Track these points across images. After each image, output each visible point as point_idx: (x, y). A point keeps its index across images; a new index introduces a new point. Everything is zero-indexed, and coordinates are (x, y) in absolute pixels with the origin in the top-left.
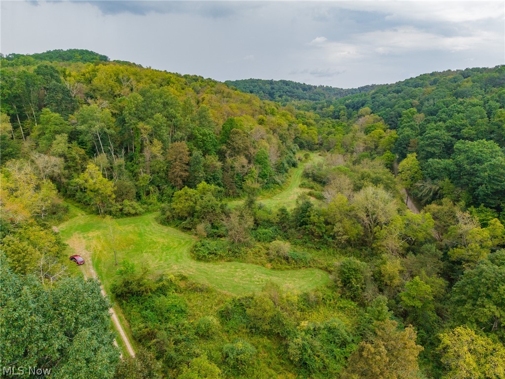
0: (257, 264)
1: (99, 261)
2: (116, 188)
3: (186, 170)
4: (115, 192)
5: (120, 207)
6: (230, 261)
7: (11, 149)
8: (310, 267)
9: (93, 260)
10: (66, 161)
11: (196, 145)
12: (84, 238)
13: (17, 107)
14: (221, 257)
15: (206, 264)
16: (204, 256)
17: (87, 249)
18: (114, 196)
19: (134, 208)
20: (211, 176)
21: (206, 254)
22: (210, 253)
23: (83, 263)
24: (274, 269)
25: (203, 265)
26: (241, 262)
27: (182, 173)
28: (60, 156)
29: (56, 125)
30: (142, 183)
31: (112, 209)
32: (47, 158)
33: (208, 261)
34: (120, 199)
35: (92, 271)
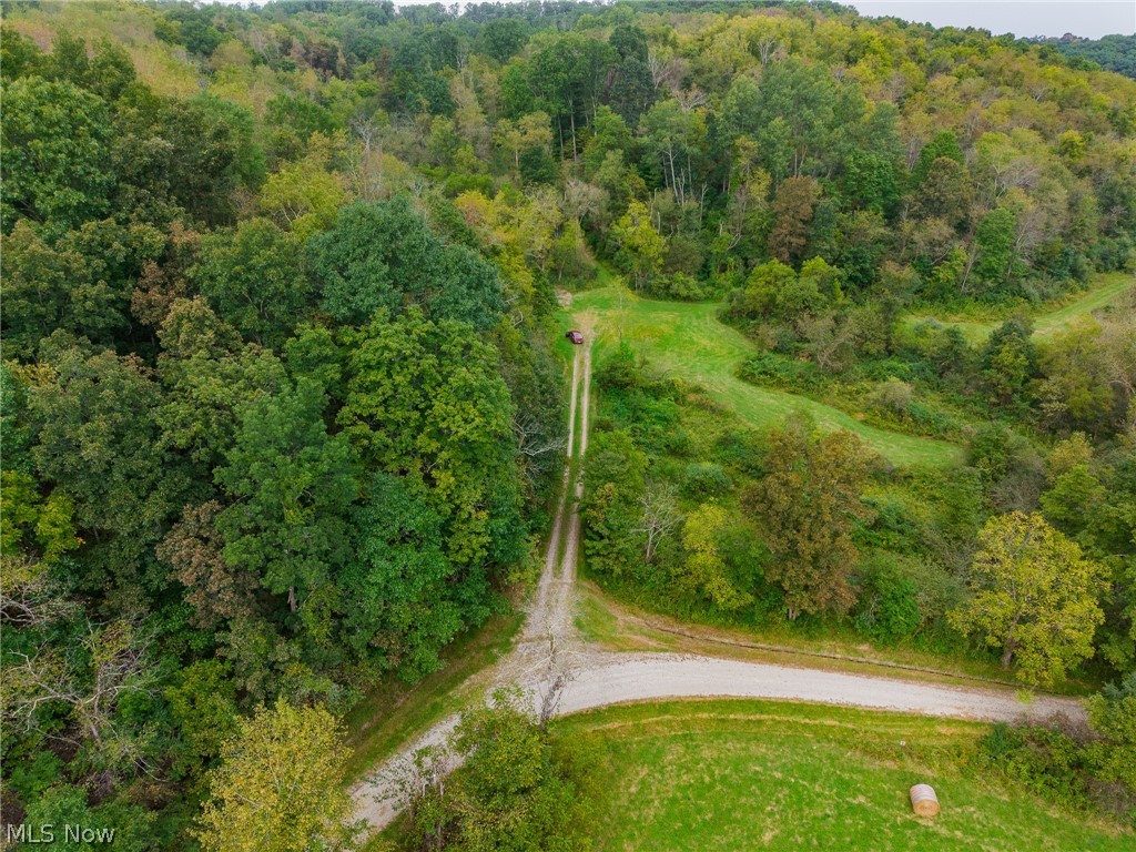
0: (840, 408)
1: (602, 345)
2: (667, 249)
3: (801, 235)
4: (664, 255)
5: (666, 281)
6: (793, 393)
7: (545, 171)
8: (943, 438)
9: (595, 342)
10: (613, 198)
11: (842, 188)
12: (599, 315)
13: (574, 102)
14: (780, 384)
15: (751, 388)
16: (753, 375)
17: (595, 328)
18: (661, 261)
19: (688, 288)
20: (851, 252)
21: (756, 372)
22: (765, 373)
23: (581, 342)
24: (865, 422)
25: (745, 388)
26: (813, 399)
27: (793, 240)
28: (606, 187)
29: (613, 134)
30: (715, 248)
31: (652, 282)
32: (585, 188)
33: (757, 384)
34: (670, 269)
35: (588, 354)
